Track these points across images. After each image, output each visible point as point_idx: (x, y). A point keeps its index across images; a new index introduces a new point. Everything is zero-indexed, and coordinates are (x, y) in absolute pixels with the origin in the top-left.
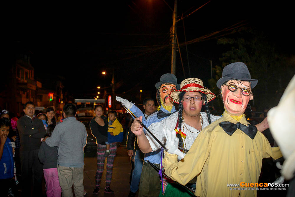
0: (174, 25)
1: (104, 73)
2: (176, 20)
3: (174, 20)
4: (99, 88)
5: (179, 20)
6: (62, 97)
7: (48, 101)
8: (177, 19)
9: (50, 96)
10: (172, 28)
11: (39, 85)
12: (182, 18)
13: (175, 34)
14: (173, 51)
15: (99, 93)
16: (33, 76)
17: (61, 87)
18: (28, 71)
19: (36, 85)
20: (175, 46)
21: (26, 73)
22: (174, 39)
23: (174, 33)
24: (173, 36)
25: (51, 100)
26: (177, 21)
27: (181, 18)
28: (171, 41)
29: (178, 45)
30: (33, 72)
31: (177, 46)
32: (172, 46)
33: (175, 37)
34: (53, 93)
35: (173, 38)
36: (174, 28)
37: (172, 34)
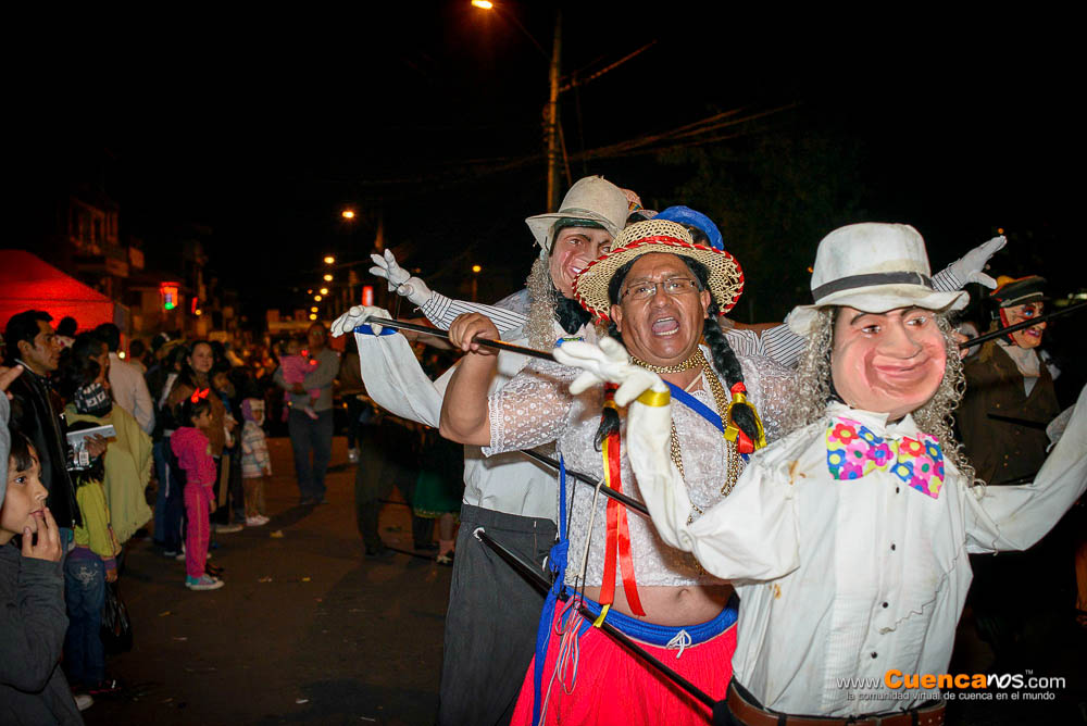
0: (553, 98)
1: (349, 215)
2: (559, 87)
3: (554, 84)
4: (329, 260)
5: (568, 87)
6: (202, 294)
7: (161, 312)
8: (562, 84)
9: (165, 294)
10: (549, 107)
11: (137, 258)
12: (574, 83)
13: (555, 126)
14: (551, 174)
15: (328, 278)
16: (115, 230)
17: (198, 260)
18: (101, 214)
19: (129, 261)
20: (556, 159)
21: (97, 224)
22: (555, 141)
23: (553, 122)
24: (552, 130)
25: (170, 306)
26: (562, 90)
27: (570, 83)
28: (547, 144)
29: (565, 158)
30: (115, 216)
31: (562, 161)
32: (548, 159)
33: (556, 133)
34: (175, 284)
35: (552, 137)
36: (553, 109)
37: (549, 125)
